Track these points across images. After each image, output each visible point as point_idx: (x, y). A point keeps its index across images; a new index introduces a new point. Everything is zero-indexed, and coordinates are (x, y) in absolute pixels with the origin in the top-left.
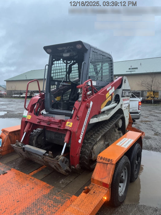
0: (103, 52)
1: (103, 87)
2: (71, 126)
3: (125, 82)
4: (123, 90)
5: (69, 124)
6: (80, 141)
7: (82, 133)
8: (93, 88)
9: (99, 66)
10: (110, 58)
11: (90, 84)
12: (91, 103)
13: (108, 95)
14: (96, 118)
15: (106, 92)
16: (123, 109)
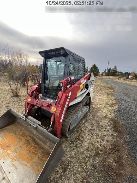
0: (79, 57)
1: (78, 80)
2: (55, 111)
3: (92, 76)
4: (91, 81)
5: (53, 109)
6: (61, 121)
7: (63, 115)
8: (72, 81)
9: (76, 66)
10: (84, 61)
11: (69, 79)
12: (70, 93)
13: (82, 86)
14: (73, 102)
15: (81, 83)
16: (90, 92)
